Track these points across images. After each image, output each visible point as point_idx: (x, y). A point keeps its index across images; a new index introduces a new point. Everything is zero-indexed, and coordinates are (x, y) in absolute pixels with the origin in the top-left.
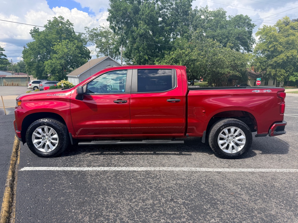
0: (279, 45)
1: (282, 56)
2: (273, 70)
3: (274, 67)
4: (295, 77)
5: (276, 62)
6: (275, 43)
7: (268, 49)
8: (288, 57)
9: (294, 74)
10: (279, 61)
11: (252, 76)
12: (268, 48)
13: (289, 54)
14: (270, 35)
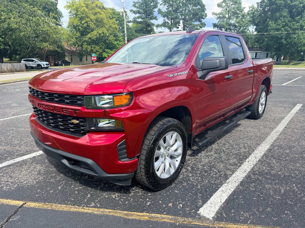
0: (91, 22)
1: (95, 32)
2: (89, 46)
3: (89, 44)
4: (107, 54)
5: (90, 38)
6: (87, 20)
7: (81, 25)
8: (100, 34)
9: (105, 51)
10: (93, 37)
11: (68, 52)
12: (81, 23)
13: (100, 32)
14: (81, 10)
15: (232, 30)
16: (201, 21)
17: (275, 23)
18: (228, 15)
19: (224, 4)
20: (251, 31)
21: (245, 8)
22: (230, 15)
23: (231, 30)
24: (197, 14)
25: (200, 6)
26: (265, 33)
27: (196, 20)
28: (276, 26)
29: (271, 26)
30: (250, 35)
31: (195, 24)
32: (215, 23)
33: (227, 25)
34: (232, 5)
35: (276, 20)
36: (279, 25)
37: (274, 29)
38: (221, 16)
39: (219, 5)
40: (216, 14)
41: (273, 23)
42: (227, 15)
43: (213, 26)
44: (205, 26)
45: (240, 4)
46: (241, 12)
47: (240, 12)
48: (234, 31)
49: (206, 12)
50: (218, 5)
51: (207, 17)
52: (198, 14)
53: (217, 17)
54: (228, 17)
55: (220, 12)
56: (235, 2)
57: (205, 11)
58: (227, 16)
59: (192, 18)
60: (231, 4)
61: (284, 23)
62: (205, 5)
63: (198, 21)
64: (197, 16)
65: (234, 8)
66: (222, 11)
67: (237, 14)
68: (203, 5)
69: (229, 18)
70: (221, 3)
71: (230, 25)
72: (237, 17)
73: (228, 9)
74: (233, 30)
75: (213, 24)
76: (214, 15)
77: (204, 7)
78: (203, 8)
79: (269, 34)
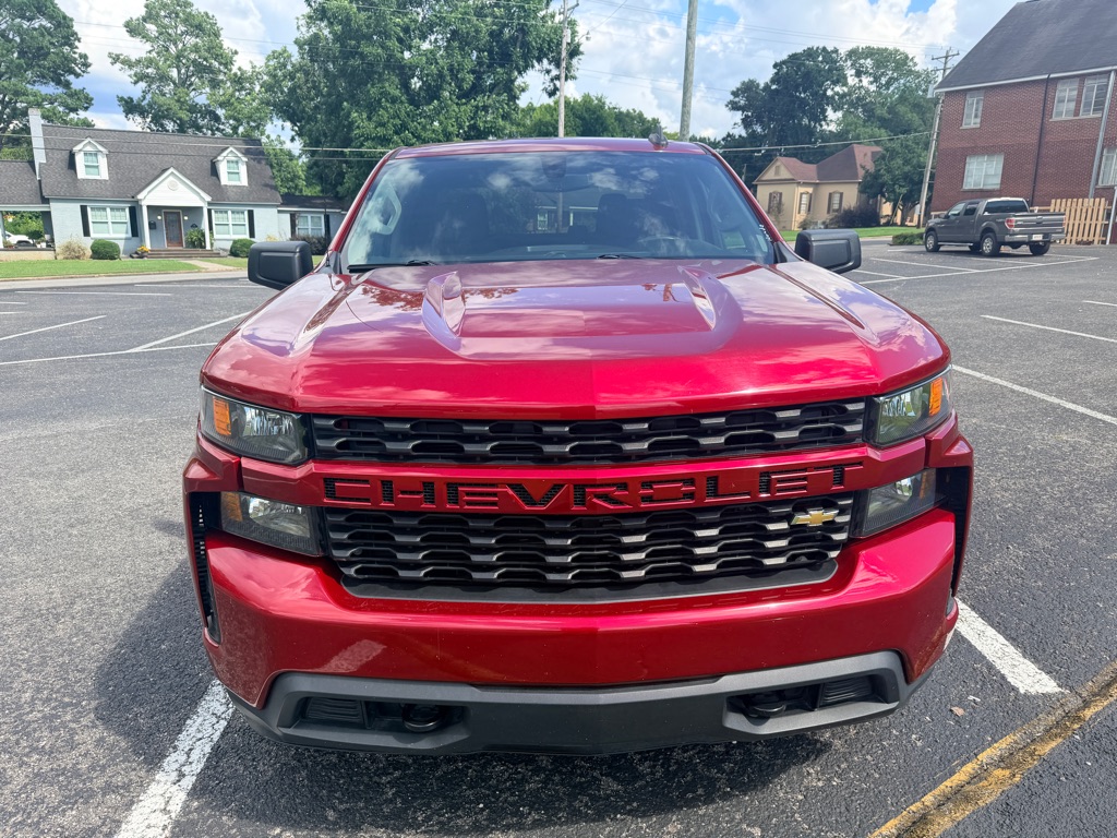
15: (205, 130)
16: (67, 85)
17: (369, 118)
18: (179, 72)
19: (152, 28)
20: (273, 137)
21: (236, 53)
22: (183, 71)
23: (199, 128)
24: (41, 53)
25: (50, 18)
26: (345, 150)
27: (44, 77)
28: (376, 127)
29: (358, 127)
30: (271, 152)
31: (43, 93)
32: (131, 99)
33: (181, 109)
34: (183, 33)
35: (372, 108)
36: (383, 125)
37: (373, 139)
38: (150, 70)
39: (133, 29)
40: (128, 63)
41: (365, 116)
42: (175, 70)
43: (122, 109)
44: (91, 104)
45: (217, 35)
46: (226, 65)
47: (220, 64)
48: (213, 134)
49: (81, 48)
50: (127, 25)
51: (89, 69)
52: (49, 53)
53: (132, 72)
54: (180, 78)
55: (144, 56)
56: (196, 27)
57: (77, 43)
58: (174, 73)
59: (19, 67)
60: (179, 32)
61: (398, 122)
62: (72, 20)
63: (53, 84)
64: (44, 59)
65: (196, 49)
66: (150, 52)
67: (212, 72)
68: (65, 17)
69: (184, 83)
70: (138, 20)
71: (193, 109)
72: (215, 84)
73: (173, 50)
74: (208, 129)
75: (121, 99)
76: (118, 65)
77: (70, 27)
78: (64, 32)
79: (361, 155)
